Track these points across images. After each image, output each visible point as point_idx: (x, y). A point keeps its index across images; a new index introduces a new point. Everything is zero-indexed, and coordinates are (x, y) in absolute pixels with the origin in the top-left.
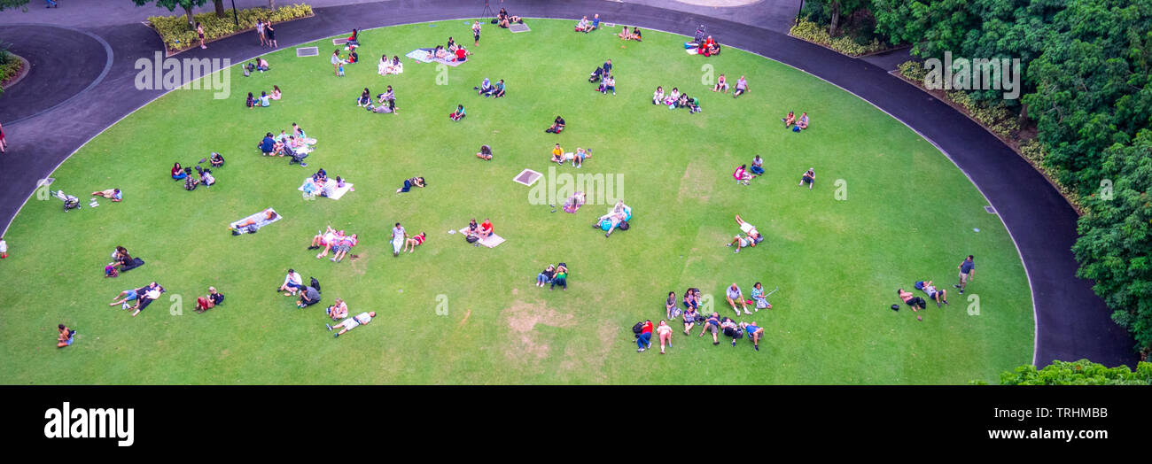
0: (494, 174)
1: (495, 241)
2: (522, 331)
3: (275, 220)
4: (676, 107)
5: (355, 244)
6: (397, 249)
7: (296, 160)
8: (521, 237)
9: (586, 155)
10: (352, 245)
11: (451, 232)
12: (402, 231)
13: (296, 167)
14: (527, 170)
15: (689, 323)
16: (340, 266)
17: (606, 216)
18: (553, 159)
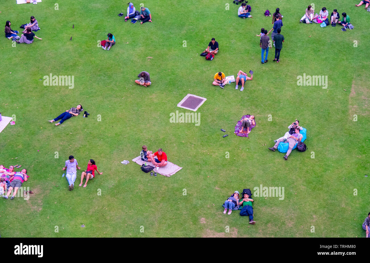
0: (155, 101)
1: (171, 169)
4: (327, 25)
5: (26, 179)
6: (71, 183)
8: (197, 164)
9: (247, 78)
11: (124, 162)
12: (74, 164)
14: (189, 95)
17: (282, 138)
18: (215, 83)
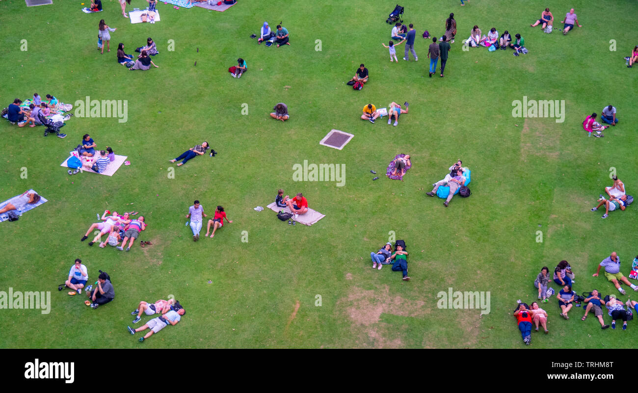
0: (295, 137)
1: (312, 217)
2: (367, 324)
3: (39, 204)
4: (497, 48)
5: (143, 227)
6: (196, 232)
7: (52, 130)
8: (343, 211)
9: (402, 111)
10: (141, 229)
11: (258, 208)
12: (199, 211)
13: (52, 139)
14: (333, 131)
15: (567, 305)
16: (129, 255)
18: (363, 117)
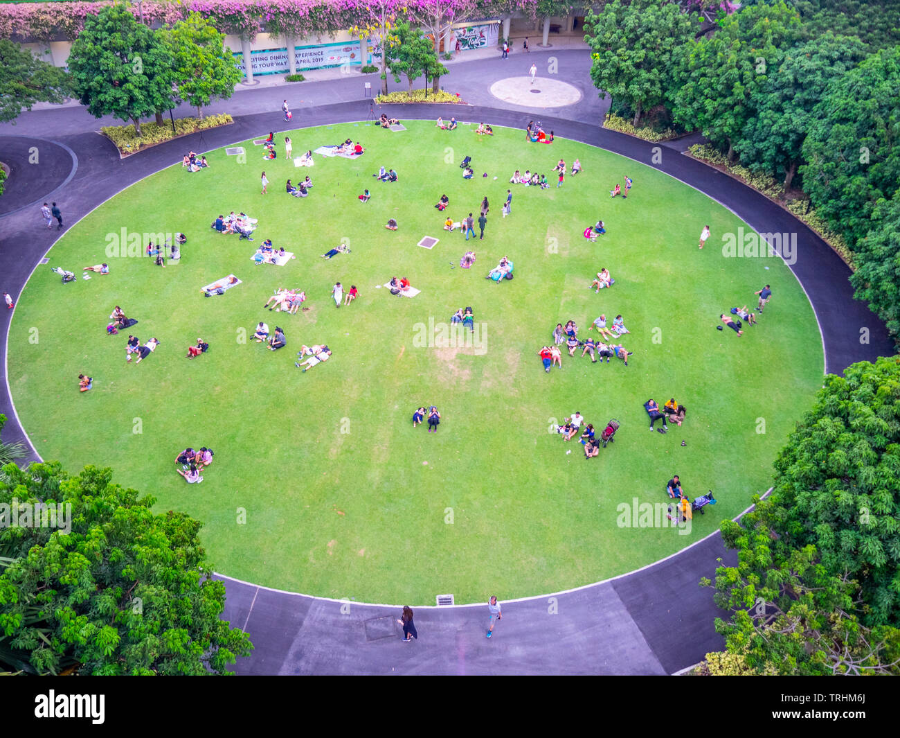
0: (401, 241)
2: (447, 360)
3: (237, 283)
6: (338, 302)
7: (244, 236)
8: (432, 288)
10: (303, 300)
11: (378, 287)
13: (244, 241)
14: (426, 237)
15: (572, 347)
16: (296, 316)
17: (495, 270)
18: (445, 228)
